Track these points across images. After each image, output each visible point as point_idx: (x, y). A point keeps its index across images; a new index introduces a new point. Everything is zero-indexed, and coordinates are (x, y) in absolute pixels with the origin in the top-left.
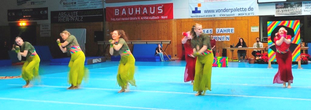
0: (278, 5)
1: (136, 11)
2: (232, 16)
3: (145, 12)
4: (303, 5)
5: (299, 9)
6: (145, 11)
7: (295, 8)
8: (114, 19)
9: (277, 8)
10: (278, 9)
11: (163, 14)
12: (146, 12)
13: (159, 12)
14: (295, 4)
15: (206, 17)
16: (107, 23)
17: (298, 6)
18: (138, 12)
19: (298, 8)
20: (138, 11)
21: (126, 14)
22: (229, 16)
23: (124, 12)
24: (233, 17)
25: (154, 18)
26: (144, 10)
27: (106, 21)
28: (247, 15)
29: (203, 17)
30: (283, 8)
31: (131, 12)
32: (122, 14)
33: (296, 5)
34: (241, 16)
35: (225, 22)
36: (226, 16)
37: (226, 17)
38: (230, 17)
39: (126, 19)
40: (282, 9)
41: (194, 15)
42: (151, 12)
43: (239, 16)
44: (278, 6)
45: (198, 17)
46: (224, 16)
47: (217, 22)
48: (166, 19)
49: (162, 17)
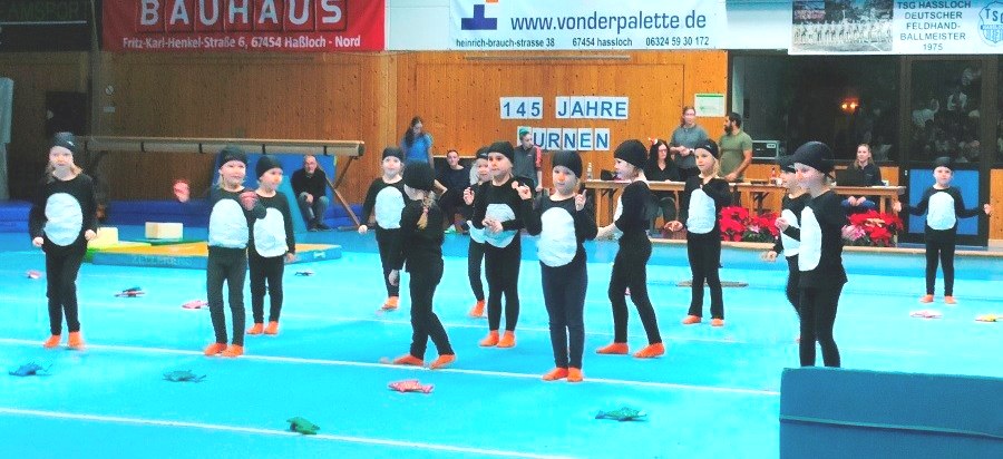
0: (801, 8)
1: (232, 10)
2: (623, 47)
3: (268, 15)
4: (896, 11)
5: (882, 27)
6: (268, 10)
7: (868, 25)
8: (135, 43)
9: (796, 21)
10: (801, 26)
11: (341, 29)
12: (273, 15)
13: (326, 20)
14: (868, 6)
15: (516, 48)
16: (107, 56)
17: (879, 17)
18: (238, 16)
19: (876, 24)
20: (240, 10)
21: (186, 21)
22: (610, 48)
23: (180, 12)
24: (626, 52)
25: (303, 42)
26: (264, 7)
27: (100, 47)
28: (682, 46)
29: (505, 48)
30: (822, 22)
31: (209, 15)
32: (172, 22)
33: (873, 10)
34: (655, 47)
35: (594, 71)
36: (596, 47)
37: (596, 52)
38: (613, 52)
39: (188, 43)
40: (818, 26)
41: (468, 35)
42: (293, 19)
43: (650, 47)
44: (802, 14)
45: (487, 48)
46: (591, 47)
47: (559, 72)
48: (353, 49)
49: (340, 41)
